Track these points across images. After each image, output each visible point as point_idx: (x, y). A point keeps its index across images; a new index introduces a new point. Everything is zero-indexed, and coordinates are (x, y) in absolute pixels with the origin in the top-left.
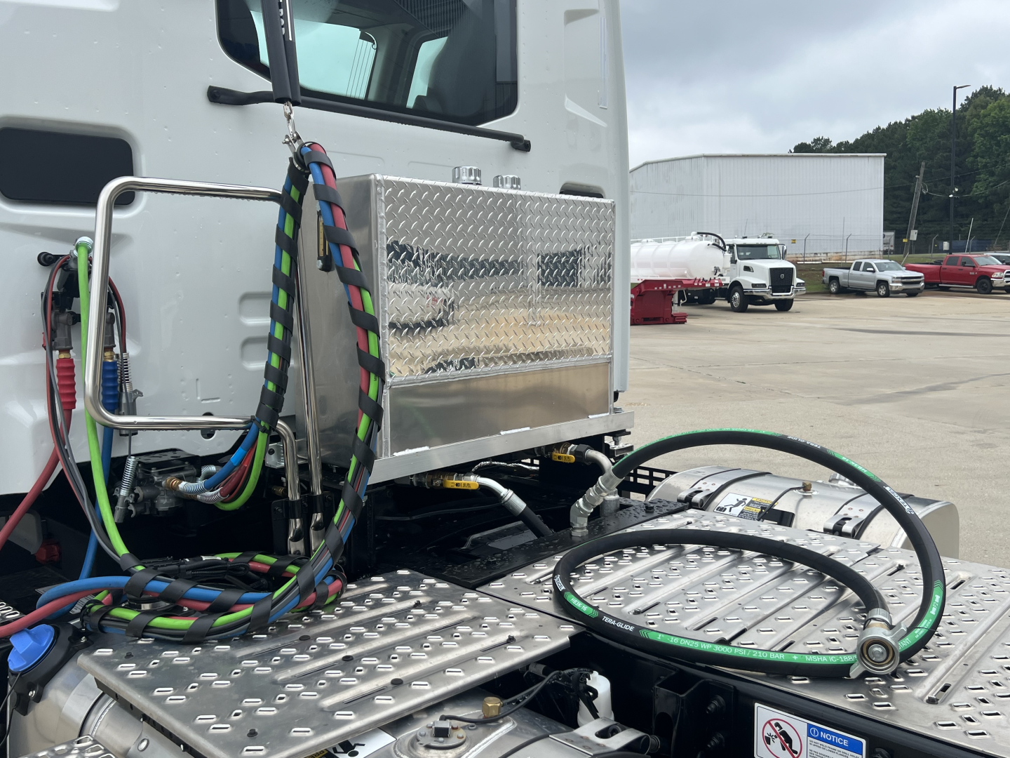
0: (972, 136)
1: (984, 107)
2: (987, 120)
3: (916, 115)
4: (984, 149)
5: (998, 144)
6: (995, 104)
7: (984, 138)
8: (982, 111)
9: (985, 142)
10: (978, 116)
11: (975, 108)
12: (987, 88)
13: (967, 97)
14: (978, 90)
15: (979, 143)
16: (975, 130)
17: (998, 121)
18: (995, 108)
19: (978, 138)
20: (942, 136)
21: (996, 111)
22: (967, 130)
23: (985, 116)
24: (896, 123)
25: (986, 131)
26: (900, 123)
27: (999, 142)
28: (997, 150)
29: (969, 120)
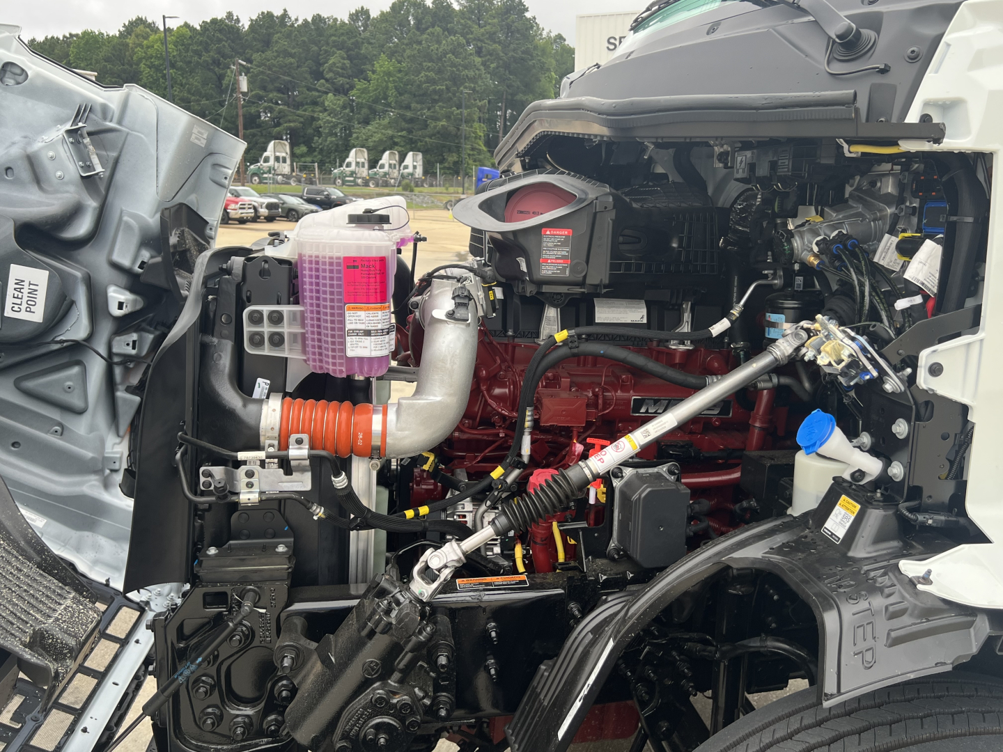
0: (138, 64)
1: (146, 38)
2: (150, 51)
3: (74, 32)
4: (151, 80)
5: (164, 76)
6: (156, 37)
7: (150, 68)
8: (145, 42)
9: (152, 73)
10: (141, 45)
11: (137, 36)
12: (142, 19)
13: (124, 24)
14: (134, 19)
15: (146, 74)
16: (140, 60)
17: (161, 54)
18: (157, 41)
19: (144, 68)
20: (107, 60)
21: (158, 44)
22: (132, 59)
23: (148, 47)
24: (53, 38)
25: (151, 62)
26: (58, 39)
27: (165, 75)
28: (163, 83)
29: (132, 48)
